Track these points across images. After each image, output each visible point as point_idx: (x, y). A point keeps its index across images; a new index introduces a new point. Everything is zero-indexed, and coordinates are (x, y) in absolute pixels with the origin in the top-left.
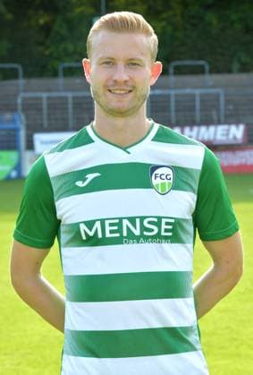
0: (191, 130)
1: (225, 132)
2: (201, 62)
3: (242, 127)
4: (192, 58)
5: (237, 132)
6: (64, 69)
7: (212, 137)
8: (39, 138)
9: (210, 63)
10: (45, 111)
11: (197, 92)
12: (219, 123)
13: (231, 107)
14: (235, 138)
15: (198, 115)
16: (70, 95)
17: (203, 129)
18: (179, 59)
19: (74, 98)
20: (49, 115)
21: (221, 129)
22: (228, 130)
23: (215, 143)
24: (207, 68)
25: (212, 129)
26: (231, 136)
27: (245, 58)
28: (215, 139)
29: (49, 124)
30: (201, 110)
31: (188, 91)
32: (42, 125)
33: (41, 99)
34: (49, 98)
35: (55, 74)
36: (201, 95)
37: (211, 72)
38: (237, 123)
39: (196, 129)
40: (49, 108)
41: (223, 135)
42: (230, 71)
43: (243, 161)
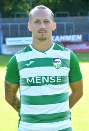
0: (63, 37)
1: (75, 38)
2: (66, 12)
3: (81, 36)
4: (63, 11)
5: (79, 38)
6: (17, 15)
7: (70, 39)
8: (8, 40)
9: (69, 12)
10: (10, 30)
11: (65, 23)
12: (73, 34)
13: (77, 29)
14: (78, 40)
15: (65, 31)
16: (19, 24)
17: (67, 36)
18: (58, 11)
19: (20, 25)
20: (11, 31)
21: (74, 36)
22: (76, 37)
23: (71, 41)
24: (68, 14)
25: (70, 36)
26: (77, 39)
27: (82, 11)
28: (71, 40)
29: (11, 35)
30: (66, 30)
31: (62, 23)
32: (8, 35)
33: (8, 25)
34: (11, 25)
35: (13, 16)
36: (66, 24)
37: (70, 16)
38: (79, 34)
39: (64, 36)
40: (11, 29)
41: (74, 39)
42: (77, 16)
43: (81, 48)
